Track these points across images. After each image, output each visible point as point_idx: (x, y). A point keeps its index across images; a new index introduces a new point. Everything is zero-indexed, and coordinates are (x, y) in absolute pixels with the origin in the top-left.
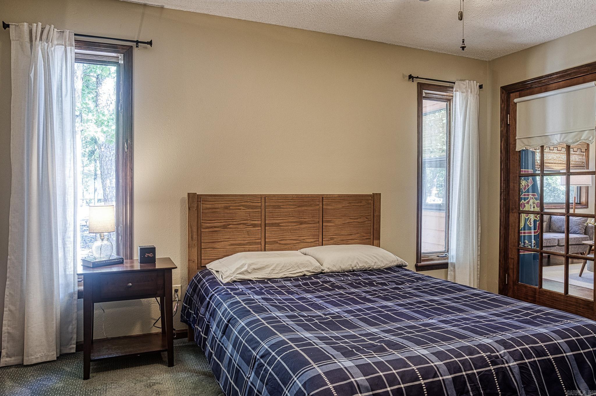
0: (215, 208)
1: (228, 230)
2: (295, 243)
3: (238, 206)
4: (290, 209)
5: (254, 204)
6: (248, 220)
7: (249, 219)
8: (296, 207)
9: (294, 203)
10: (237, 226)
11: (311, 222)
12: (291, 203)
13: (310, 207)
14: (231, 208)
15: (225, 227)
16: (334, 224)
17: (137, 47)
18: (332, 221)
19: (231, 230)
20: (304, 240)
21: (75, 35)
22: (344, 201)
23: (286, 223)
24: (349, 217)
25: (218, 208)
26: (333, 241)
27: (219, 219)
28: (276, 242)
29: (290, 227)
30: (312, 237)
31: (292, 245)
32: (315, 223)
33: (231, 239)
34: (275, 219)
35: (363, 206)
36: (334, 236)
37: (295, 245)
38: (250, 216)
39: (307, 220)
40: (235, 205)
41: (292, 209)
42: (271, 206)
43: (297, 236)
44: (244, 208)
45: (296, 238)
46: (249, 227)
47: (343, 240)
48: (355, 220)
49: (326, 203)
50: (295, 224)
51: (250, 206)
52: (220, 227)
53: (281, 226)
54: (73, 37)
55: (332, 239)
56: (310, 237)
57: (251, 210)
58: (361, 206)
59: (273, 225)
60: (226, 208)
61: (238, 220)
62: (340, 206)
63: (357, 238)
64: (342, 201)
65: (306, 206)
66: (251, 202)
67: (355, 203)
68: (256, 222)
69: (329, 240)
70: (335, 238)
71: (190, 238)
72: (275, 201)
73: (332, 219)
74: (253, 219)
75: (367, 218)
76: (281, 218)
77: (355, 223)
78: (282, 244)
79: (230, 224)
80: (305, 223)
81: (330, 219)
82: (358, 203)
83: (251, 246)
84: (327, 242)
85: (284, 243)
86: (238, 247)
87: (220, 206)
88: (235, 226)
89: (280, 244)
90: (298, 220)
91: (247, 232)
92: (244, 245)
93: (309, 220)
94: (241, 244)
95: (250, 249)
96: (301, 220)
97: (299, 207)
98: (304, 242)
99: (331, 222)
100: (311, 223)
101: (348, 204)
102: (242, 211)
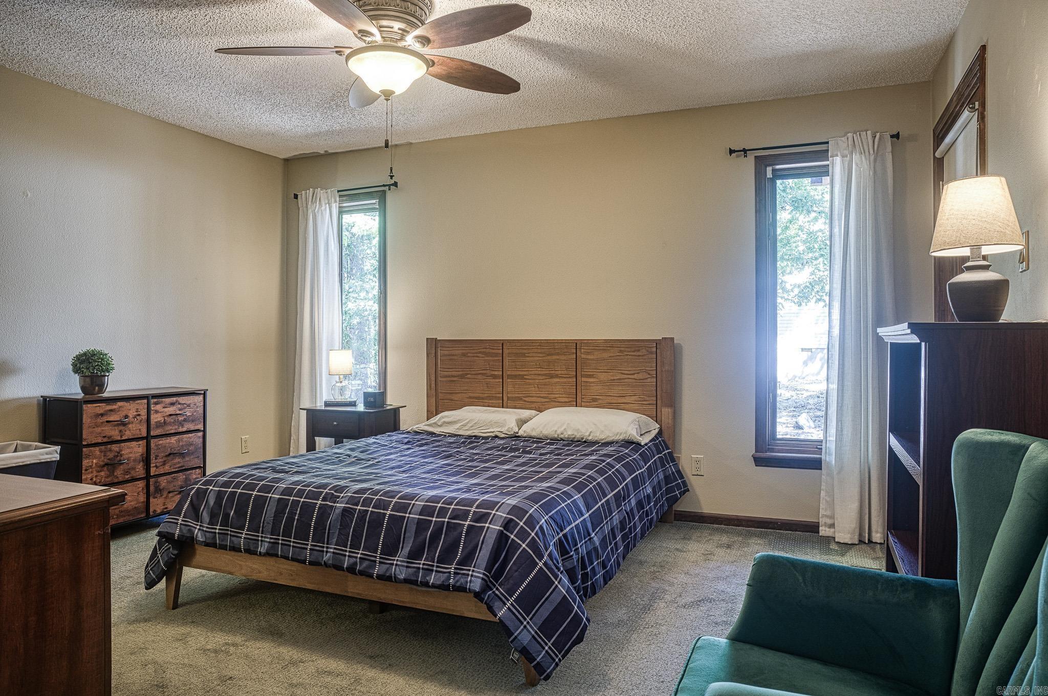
0: (453, 355)
1: (466, 380)
2: (544, 402)
3: (476, 353)
4: (538, 358)
5: (494, 351)
6: (487, 370)
7: (488, 368)
8: (544, 355)
9: (543, 351)
10: (476, 377)
11: (564, 376)
12: (539, 351)
13: (563, 356)
14: (469, 355)
15: (462, 377)
16: (598, 380)
17: (389, 189)
18: (594, 376)
19: (468, 380)
20: (555, 398)
21: (338, 191)
22: (612, 348)
23: (532, 376)
24: (619, 371)
25: (456, 355)
26: (597, 403)
27: (457, 367)
28: (520, 399)
29: (537, 381)
30: (567, 396)
31: (540, 404)
32: (570, 377)
33: (470, 391)
34: (519, 369)
35: (643, 356)
36: (597, 397)
37: (544, 404)
38: (489, 364)
39: (560, 372)
40: (473, 351)
41: (540, 358)
42: (513, 353)
43: (547, 393)
44: (484, 356)
45: (545, 395)
46: (488, 378)
47: (612, 403)
48: (630, 376)
49: (585, 350)
50: (544, 377)
51: (489, 353)
52: (458, 376)
53: (526, 379)
54: (337, 195)
55: (594, 400)
56: (564, 395)
57: (491, 358)
58: (639, 356)
59: (515, 377)
60: (464, 355)
61: (477, 369)
62: (605, 355)
63: (633, 402)
64: (609, 348)
65: (558, 354)
66: (491, 349)
67: (628, 352)
68: (496, 373)
69: (590, 402)
70: (599, 399)
71: (429, 388)
72: (519, 347)
73: (595, 373)
74: (493, 369)
75: (649, 374)
76: (526, 369)
77: (630, 380)
78: (528, 402)
79: (468, 374)
80: (557, 376)
81: (591, 373)
82: (634, 352)
83: (490, 401)
84: (588, 404)
85: (530, 400)
86: (477, 401)
87: (457, 352)
88: (473, 377)
89: (525, 401)
90: (547, 372)
91: (487, 384)
92: (483, 399)
93: (563, 372)
94: (479, 397)
95: (490, 404)
96: (552, 372)
97: (548, 355)
98: (555, 401)
99: (594, 378)
100: (565, 378)
101: (618, 352)
102: (481, 359)
